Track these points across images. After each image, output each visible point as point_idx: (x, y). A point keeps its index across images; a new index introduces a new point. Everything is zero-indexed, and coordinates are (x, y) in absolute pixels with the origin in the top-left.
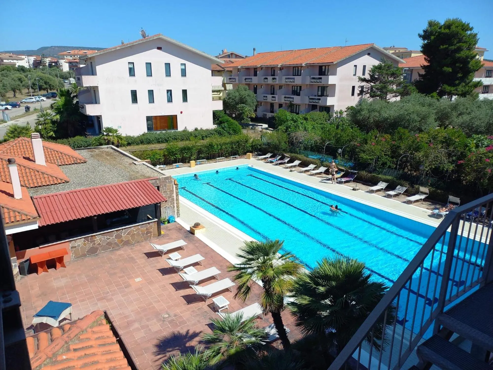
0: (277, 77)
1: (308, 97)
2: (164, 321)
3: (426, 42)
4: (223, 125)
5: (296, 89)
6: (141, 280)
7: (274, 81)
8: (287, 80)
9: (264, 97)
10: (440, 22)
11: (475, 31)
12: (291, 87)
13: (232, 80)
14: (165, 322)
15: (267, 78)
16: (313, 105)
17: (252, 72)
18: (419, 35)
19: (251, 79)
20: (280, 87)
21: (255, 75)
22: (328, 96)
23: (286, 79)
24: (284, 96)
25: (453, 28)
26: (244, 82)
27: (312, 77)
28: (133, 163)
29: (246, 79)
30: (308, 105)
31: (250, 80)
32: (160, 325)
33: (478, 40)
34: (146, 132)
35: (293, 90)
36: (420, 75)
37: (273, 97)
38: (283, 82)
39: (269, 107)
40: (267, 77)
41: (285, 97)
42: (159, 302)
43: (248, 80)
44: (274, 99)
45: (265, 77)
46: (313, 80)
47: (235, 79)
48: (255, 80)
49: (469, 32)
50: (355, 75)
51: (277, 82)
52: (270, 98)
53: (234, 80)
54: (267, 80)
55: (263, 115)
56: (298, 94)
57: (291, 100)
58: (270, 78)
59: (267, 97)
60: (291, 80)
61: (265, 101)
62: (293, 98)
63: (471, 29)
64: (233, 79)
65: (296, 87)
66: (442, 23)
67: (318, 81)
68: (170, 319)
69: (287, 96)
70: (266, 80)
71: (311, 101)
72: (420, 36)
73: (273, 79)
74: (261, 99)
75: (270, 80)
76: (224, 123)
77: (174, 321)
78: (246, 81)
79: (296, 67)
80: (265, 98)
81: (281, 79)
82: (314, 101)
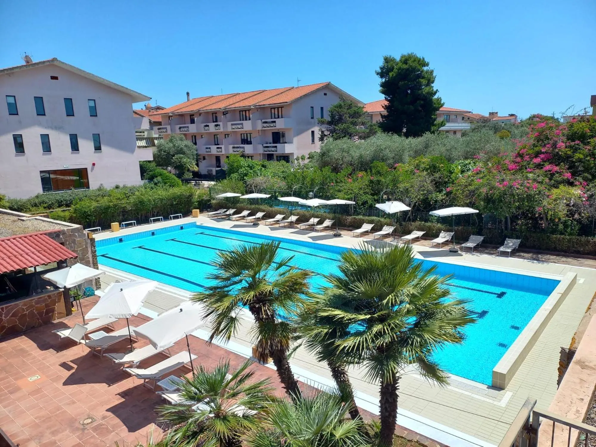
0: (221, 123)
1: (261, 145)
2: (83, 429)
3: (384, 80)
4: (155, 180)
5: (246, 138)
6: (39, 377)
7: (217, 128)
8: (234, 127)
9: (207, 148)
10: (395, 58)
11: (430, 67)
12: (240, 135)
13: (162, 130)
14: (86, 431)
15: (208, 126)
16: (268, 155)
17: (188, 119)
18: (376, 72)
19: (188, 127)
20: (227, 135)
21: (192, 122)
22: (286, 143)
23: (232, 125)
24: (232, 146)
25: (410, 62)
26: (178, 131)
27: (263, 121)
28: (19, 219)
29: (180, 128)
30: (263, 154)
31: (186, 129)
32: (78, 437)
33: (435, 77)
34: (41, 194)
35: (242, 139)
36: (382, 116)
37: (218, 148)
38: (229, 129)
39: (214, 161)
40: (208, 124)
41: (234, 148)
42: (74, 403)
43: (183, 129)
44: (220, 150)
45: (205, 124)
46: (265, 125)
47: (166, 128)
48: (193, 129)
49: (425, 69)
50: (312, 118)
51: (222, 130)
52: (214, 150)
53: (164, 130)
54: (208, 127)
55: (208, 172)
56: (250, 143)
57: (242, 150)
58: (212, 125)
59: (210, 148)
60: (239, 126)
61: (208, 153)
62: (243, 148)
63: (427, 65)
64: (163, 128)
65: (245, 135)
66: (398, 58)
67: (272, 125)
68: (95, 424)
69: (236, 146)
70: (206, 128)
71: (266, 149)
72: (378, 74)
73: (216, 126)
74: (202, 151)
75: (212, 128)
76: (156, 177)
77: (103, 426)
78: (180, 131)
79: (242, 111)
80: (208, 150)
81: (225, 126)
82: (270, 149)
